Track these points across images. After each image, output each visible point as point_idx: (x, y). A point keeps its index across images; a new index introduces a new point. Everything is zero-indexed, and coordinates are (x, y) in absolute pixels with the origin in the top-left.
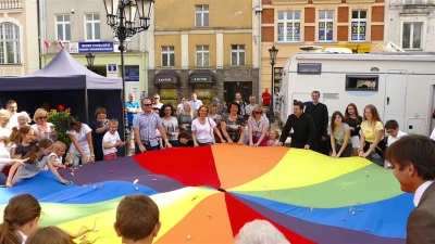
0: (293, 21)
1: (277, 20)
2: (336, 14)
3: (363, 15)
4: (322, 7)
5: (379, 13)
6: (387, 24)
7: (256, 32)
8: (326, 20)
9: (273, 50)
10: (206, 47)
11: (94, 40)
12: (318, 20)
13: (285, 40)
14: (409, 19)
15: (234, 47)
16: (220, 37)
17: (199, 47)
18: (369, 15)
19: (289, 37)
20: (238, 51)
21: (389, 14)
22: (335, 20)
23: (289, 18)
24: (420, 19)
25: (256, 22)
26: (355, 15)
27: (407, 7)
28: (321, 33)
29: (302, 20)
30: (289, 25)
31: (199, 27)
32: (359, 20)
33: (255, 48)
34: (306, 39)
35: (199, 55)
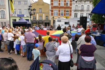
0: (57, 12)
1: (54, 12)
3: (68, 11)
4: (61, 10)
5: (71, 11)
6: (72, 13)
7: (50, 14)
8: (62, 12)
9: (53, 17)
10: (41, 16)
11: (20, 14)
12: (61, 12)
13: (55, 15)
14: (75, 12)
15: (46, 16)
16: (44, 14)
17: (40, 16)
20: (47, 17)
21: (72, 12)
22: (63, 12)
23: (56, 11)
24: (77, 12)
25: (50, 12)
27: (75, 10)
28: (61, 14)
29: (58, 12)
30: (56, 13)
31: (40, 13)
33: (50, 17)
34: (59, 15)
35: (40, 18)
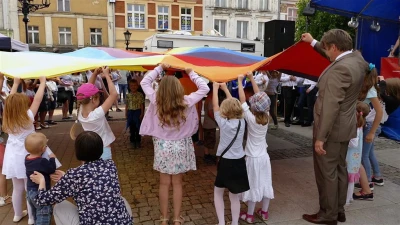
0: (139, 12)
1: (127, 11)
2: (170, 9)
3: (189, 12)
4: (160, 4)
5: (199, 11)
6: (204, 19)
7: (111, 19)
8: (163, 14)
9: (127, 33)
10: (68, 29)
12: (158, 13)
13: (134, 27)
14: (218, 17)
15: (93, 30)
16: (80, 21)
17: (61, 29)
18: (193, 11)
19: (137, 24)
20: (96, 34)
21: (206, 13)
22: (169, 13)
23: (136, 9)
24: (225, 17)
25: (110, 11)
26: (183, 12)
27: (216, 8)
28: (160, 23)
29: (146, 12)
30: (136, 15)
31: (60, 12)
32: (186, 15)
33: (110, 32)
34: (149, 27)
35: (62, 35)
